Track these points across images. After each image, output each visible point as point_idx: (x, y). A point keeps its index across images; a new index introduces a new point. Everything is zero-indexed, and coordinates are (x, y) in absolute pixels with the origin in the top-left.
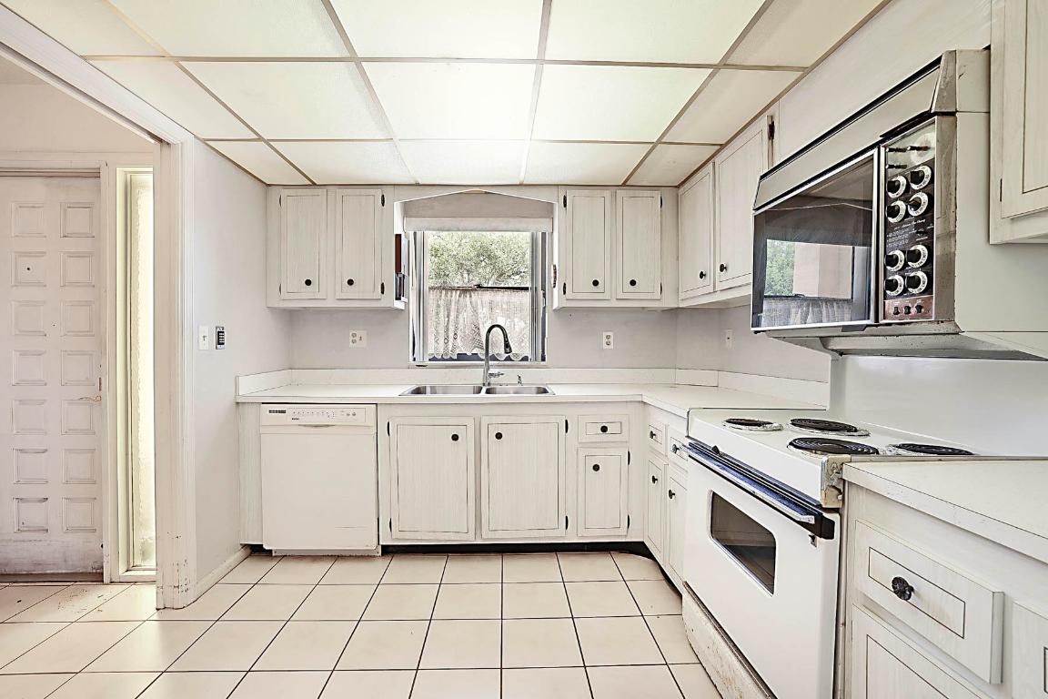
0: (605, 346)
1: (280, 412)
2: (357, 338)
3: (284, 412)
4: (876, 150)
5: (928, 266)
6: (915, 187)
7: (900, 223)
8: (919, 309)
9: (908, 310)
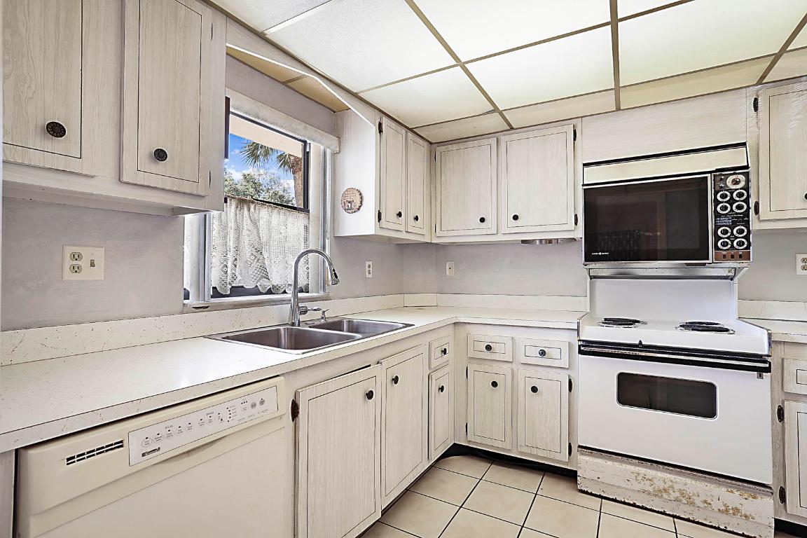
0: (368, 275)
1: (110, 448)
2: (83, 263)
3: (120, 444)
4: (709, 175)
5: (747, 237)
6: (737, 199)
7: (726, 215)
8: (740, 256)
9: (732, 257)
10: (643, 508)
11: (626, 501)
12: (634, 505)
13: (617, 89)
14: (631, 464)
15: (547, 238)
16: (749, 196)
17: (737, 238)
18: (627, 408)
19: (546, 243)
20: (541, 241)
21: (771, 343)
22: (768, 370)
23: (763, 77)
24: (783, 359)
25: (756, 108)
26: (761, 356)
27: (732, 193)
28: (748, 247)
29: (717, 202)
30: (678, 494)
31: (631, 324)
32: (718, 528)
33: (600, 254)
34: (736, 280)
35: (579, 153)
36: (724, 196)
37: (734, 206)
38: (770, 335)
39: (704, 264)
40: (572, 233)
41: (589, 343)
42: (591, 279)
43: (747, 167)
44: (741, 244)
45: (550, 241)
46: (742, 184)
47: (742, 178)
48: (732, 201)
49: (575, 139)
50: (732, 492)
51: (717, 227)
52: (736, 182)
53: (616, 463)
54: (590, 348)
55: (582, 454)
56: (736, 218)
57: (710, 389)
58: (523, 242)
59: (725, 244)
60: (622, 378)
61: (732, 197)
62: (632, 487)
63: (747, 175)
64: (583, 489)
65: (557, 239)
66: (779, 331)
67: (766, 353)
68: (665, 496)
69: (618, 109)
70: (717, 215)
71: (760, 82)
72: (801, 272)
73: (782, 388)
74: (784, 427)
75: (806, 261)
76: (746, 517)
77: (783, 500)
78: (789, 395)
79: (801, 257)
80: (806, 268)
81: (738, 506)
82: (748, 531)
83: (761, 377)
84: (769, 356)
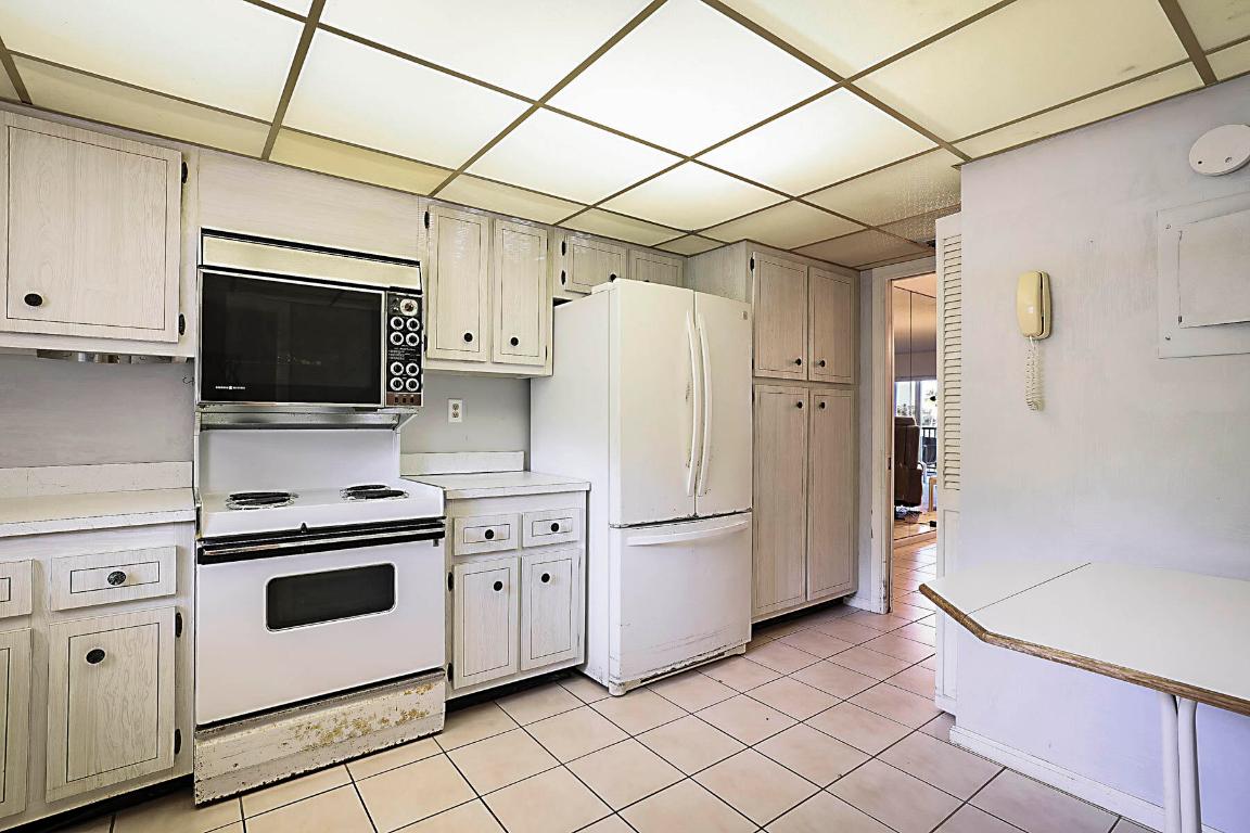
4: (382, 292)
5: (418, 377)
6: (411, 329)
7: (400, 346)
8: (412, 400)
9: (404, 400)
10: (307, 773)
11: (281, 778)
12: (294, 777)
13: (276, 126)
14: (289, 716)
15: (100, 351)
16: (421, 328)
17: (409, 377)
18: (284, 631)
19: (102, 360)
20: (90, 356)
21: (446, 501)
22: (442, 535)
23: (436, 191)
24: (453, 519)
25: (427, 224)
26: (434, 519)
27: (405, 321)
28: (419, 390)
29: (390, 330)
30: (351, 728)
31: (285, 500)
32: (396, 746)
33: (231, 388)
34: (398, 429)
35: (191, 206)
36: (398, 323)
37: (408, 336)
38: (445, 493)
39: (375, 409)
40: (173, 347)
41: (214, 542)
42: (201, 430)
43: (420, 292)
44: (412, 385)
45: (112, 358)
46: (414, 312)
47: (414, 303)
48: (405, 331)
49: (184, 180)
50: (409, 693)
51: (389, 363)
52: (409, 308)
53: (265, 727)
54: (217, 551)
55: (205, 740)
56: (409, 352)
57: (387, 571)
58: (41, 353)
59: (397, 384)
60: (275, 587)
61: (405, 326)
62: (292, 752)
63: (419, 301)
64: (205, 800)
65: (130, 356)
66: (455, 486)
67: (441, 515)
68: (336, 739)
69: (265, 158)
70: (390, 346)
71: (431, 196)
72: (452, 419)
73: (453, 552)
74: (453, 596)
75: (456, 407)
76: (422, 714)
77: (451, 677)
78: (456, 559)
79: (452, 402)
80: (456, 415)
81: (415, 707)
82: (423, 730)
83: (436, 544)
84: (444, 518)
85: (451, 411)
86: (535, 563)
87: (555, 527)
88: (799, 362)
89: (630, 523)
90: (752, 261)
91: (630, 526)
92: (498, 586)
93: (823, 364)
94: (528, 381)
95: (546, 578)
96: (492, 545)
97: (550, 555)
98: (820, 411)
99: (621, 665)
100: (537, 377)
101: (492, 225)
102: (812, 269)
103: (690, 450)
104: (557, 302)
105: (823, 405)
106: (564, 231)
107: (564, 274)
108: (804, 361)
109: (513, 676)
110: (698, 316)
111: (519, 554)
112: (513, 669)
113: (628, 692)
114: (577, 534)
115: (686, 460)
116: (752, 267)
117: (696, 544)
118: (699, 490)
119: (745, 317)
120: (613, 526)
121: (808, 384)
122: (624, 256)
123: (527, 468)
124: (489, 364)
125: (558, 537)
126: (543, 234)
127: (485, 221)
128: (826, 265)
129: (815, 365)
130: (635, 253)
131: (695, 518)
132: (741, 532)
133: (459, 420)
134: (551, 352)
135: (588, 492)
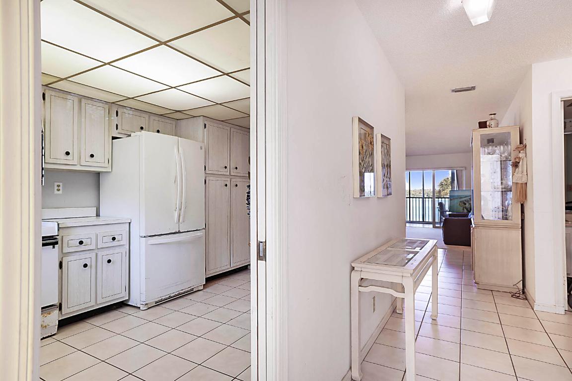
21: (59, 228)
22: (57, 243)
24: (63, 236)
25: (44, 99)
26: (53, 236)
38: (58, 224)
67: (57, 234)
71: (47, 86)
72: (56, 192)
73: (62, 251)
74: (62, 272)
75: (58, 186)
76: (45, 327)
77: (60, 309)
78: (63, 254)
79: (56, 184)
80: (58, 190)
81: (42, 323)
82: (46, 334)
83: (54, 247)
84: (58, 235)
85: (56, 188)
86: (104, 255)
87: (114, 239)
88: (226, 167)
89: (149, 235)
90: (205, 125)
91: (150, 236)
92: (85, 266)
93: (236, 168)
94: (98, 174)
95: (109, 261)
96: (82, 247)
97: (111, 251)
98: (235, 188)
99: (146, 296)
100: (102, 172)
101: (80, 102)
102: (232, 129)
103: (176, 204)
104: (114, 138)
105: (237, 185)
106: (117, 106)
107: (117, 125)
108: (228, 167)
109: (93, 306)
110: (180, 148)
111: (96, 251)
112: (93, 303)
113: (149, 308)
114: (125, 242)
115: (175, 208)
116: (205, 127)
117: (179, 243)
118: (181, 220)
119: (201, 148)
120: (142, 237)
121: (231, 177)
122: (147, 118)
123: (98, 215)
124: (79, 166)
125: (115, 243)
126: (107, 106)
127: (76, 100)
128: (238, 127)
129: (233, 168)
130: (152, 118)
131: (179, 232)
132: (200, 237)
133: (60, 192)
134: (111, 161)
135: (130, 223)
